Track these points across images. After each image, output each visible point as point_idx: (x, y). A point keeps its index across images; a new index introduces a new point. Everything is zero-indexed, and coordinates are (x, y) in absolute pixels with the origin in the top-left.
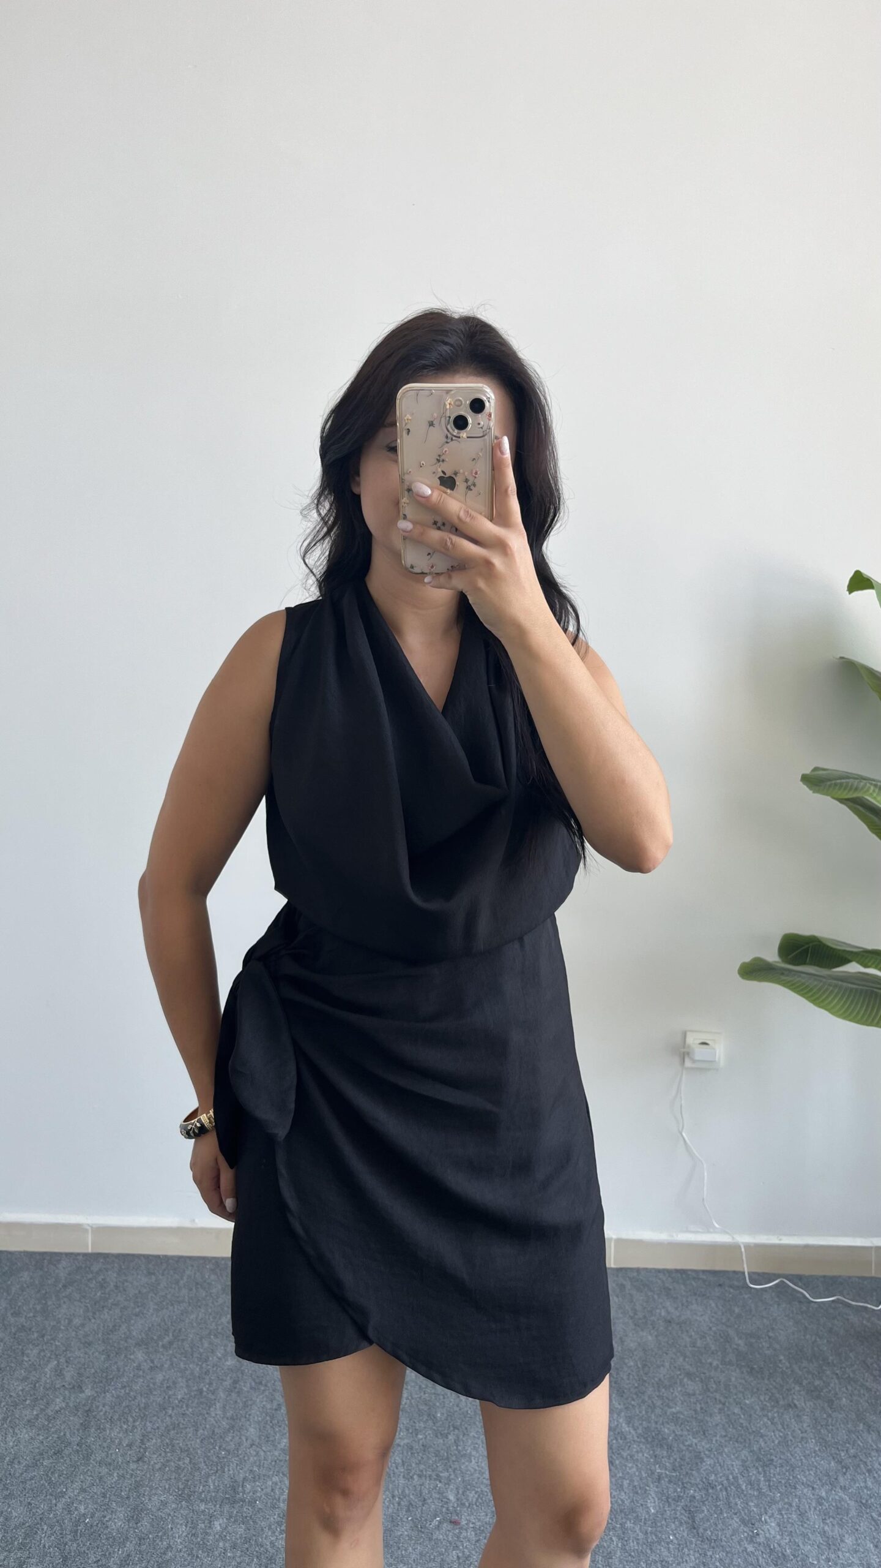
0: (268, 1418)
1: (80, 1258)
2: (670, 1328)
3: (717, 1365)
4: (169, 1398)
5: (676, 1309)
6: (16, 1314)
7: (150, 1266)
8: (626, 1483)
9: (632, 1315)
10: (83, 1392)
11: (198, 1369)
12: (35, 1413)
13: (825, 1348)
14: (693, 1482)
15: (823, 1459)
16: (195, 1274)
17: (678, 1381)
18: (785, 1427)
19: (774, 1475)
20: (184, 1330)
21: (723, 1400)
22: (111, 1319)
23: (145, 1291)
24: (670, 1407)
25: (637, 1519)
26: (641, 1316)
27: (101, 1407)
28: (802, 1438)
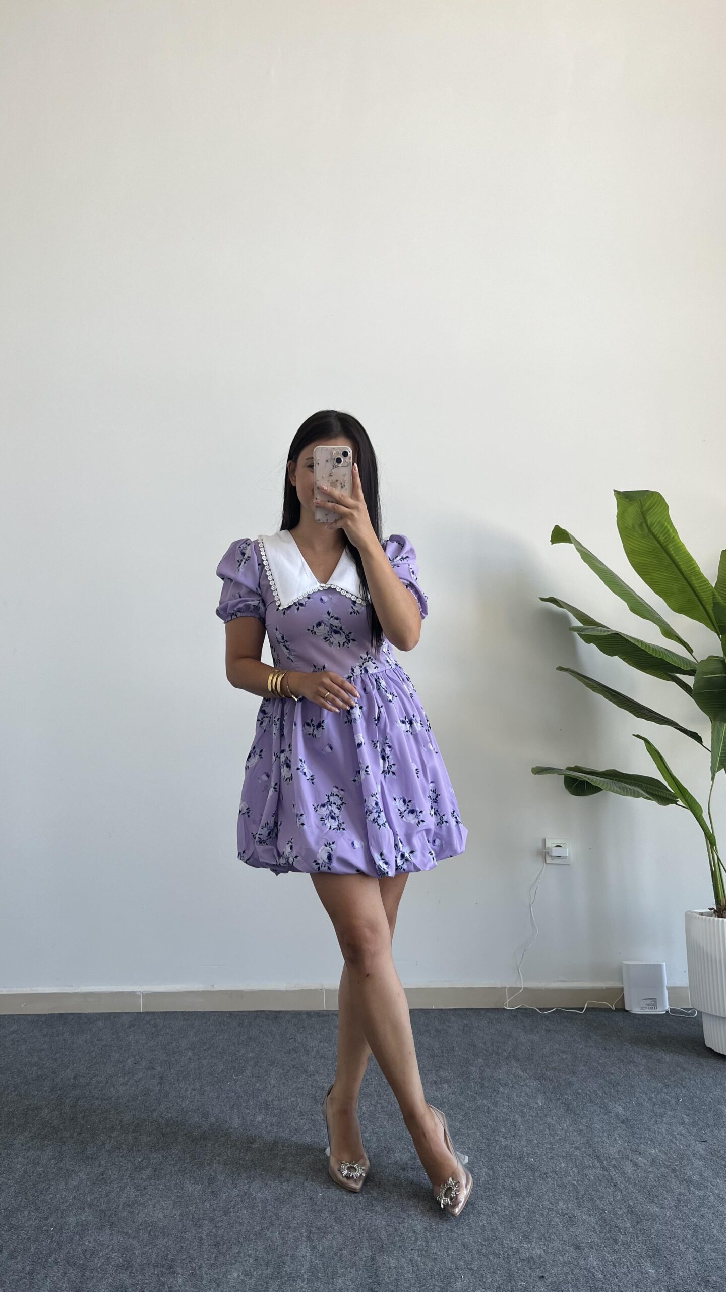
0: (282, 1076)
1: (136, 1014)
2: (550, 1033)
3: (582, 1048)
4: (214, 1070)
5: (553, 1025)
6: (100, 1040)
7: (185, 1017)
8: (523, 1094)
9: (523, 1028)
10: (154, 1069)
11: (230, 1058)
12: (126, 1079)
13: (656, 1039)
14: (567, 1092)
15: (653, 1082)
16: (217, 1019)
17: (556, 1054)
18: (628, 1070)
19: (620, 1089)
20: (215, 1043)
21: (586, 1061)
22: (165, 1040)
23: (184, 1027)
24: (550, 1064)
25: (531, 1108)
26: (529, 1028)
27: (170, 1075)
28: (639, 1075)
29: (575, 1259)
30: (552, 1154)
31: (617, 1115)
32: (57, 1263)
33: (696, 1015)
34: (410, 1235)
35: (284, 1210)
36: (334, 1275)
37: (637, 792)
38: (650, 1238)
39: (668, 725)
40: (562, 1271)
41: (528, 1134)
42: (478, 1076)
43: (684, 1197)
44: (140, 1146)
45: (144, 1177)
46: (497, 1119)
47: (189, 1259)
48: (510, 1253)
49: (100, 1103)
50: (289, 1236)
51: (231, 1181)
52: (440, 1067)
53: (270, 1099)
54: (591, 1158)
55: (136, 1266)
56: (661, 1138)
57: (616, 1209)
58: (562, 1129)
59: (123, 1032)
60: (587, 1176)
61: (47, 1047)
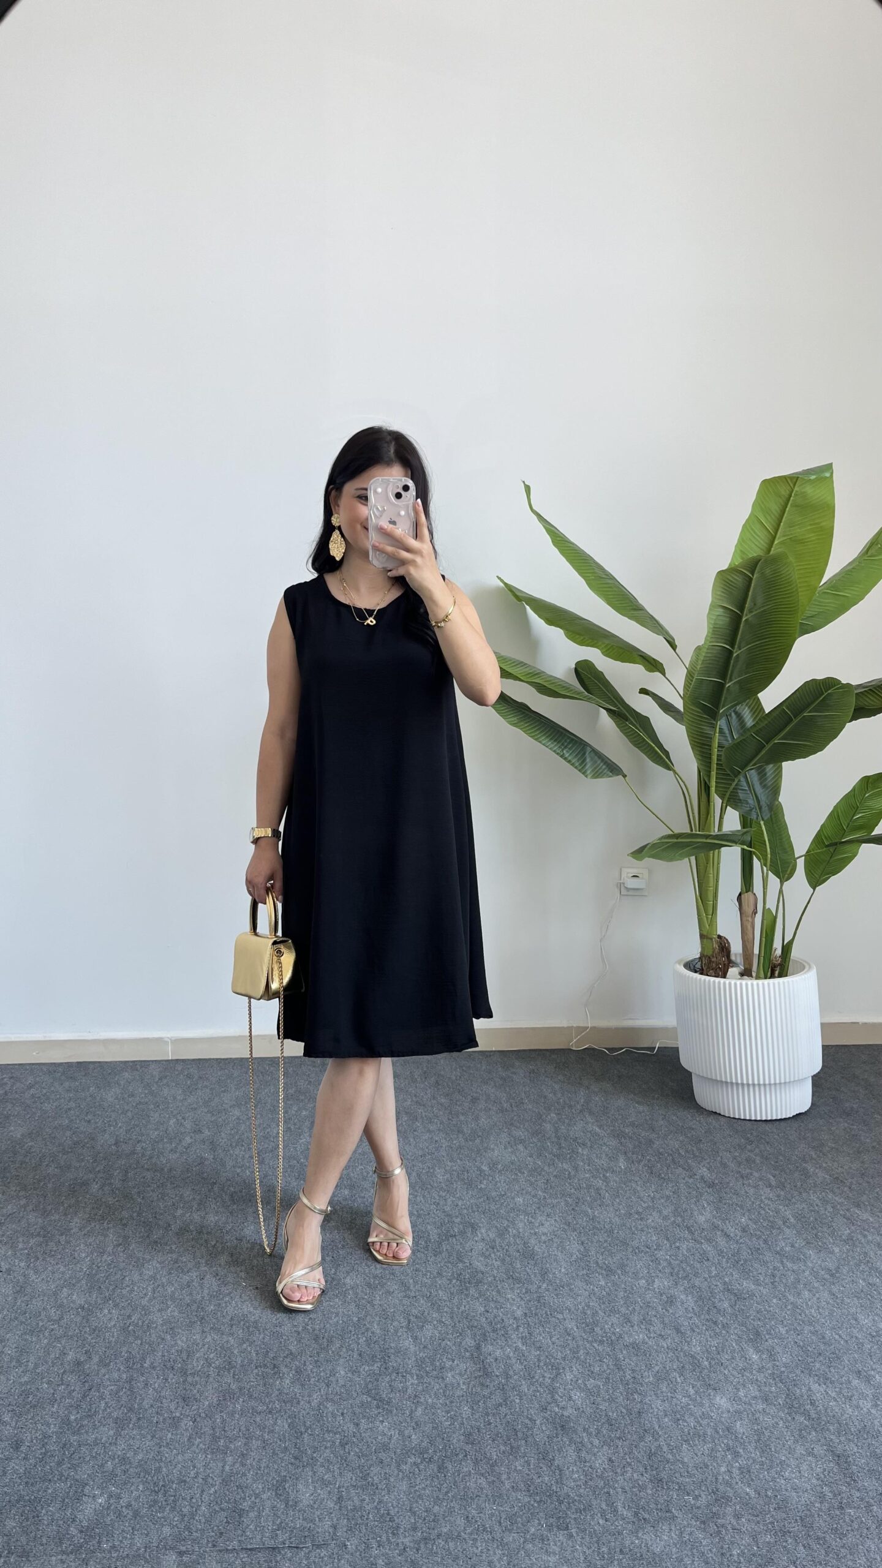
1: (165, 1063)
2: (622, 1079)
5: (625, 1069)
7: (220, 1065)
9: (593, 1074)
10: (201, 1132)
14: (649, 1153)
19: (703, 1147)
22: (205, 1095)
23: (223, 1079)
25: (613, 1172)
26: (599, 1074)
27: (221, 1140)
31: (702, 1178)
42: (554, 1134)
48: (613, 1338)
52: (512, 1124)
56: (750, 1203)
57: (713, 1287)
58: (649, 1196)
59: (155, 1086)
60: (679, 1249)
61: (74, 1105)
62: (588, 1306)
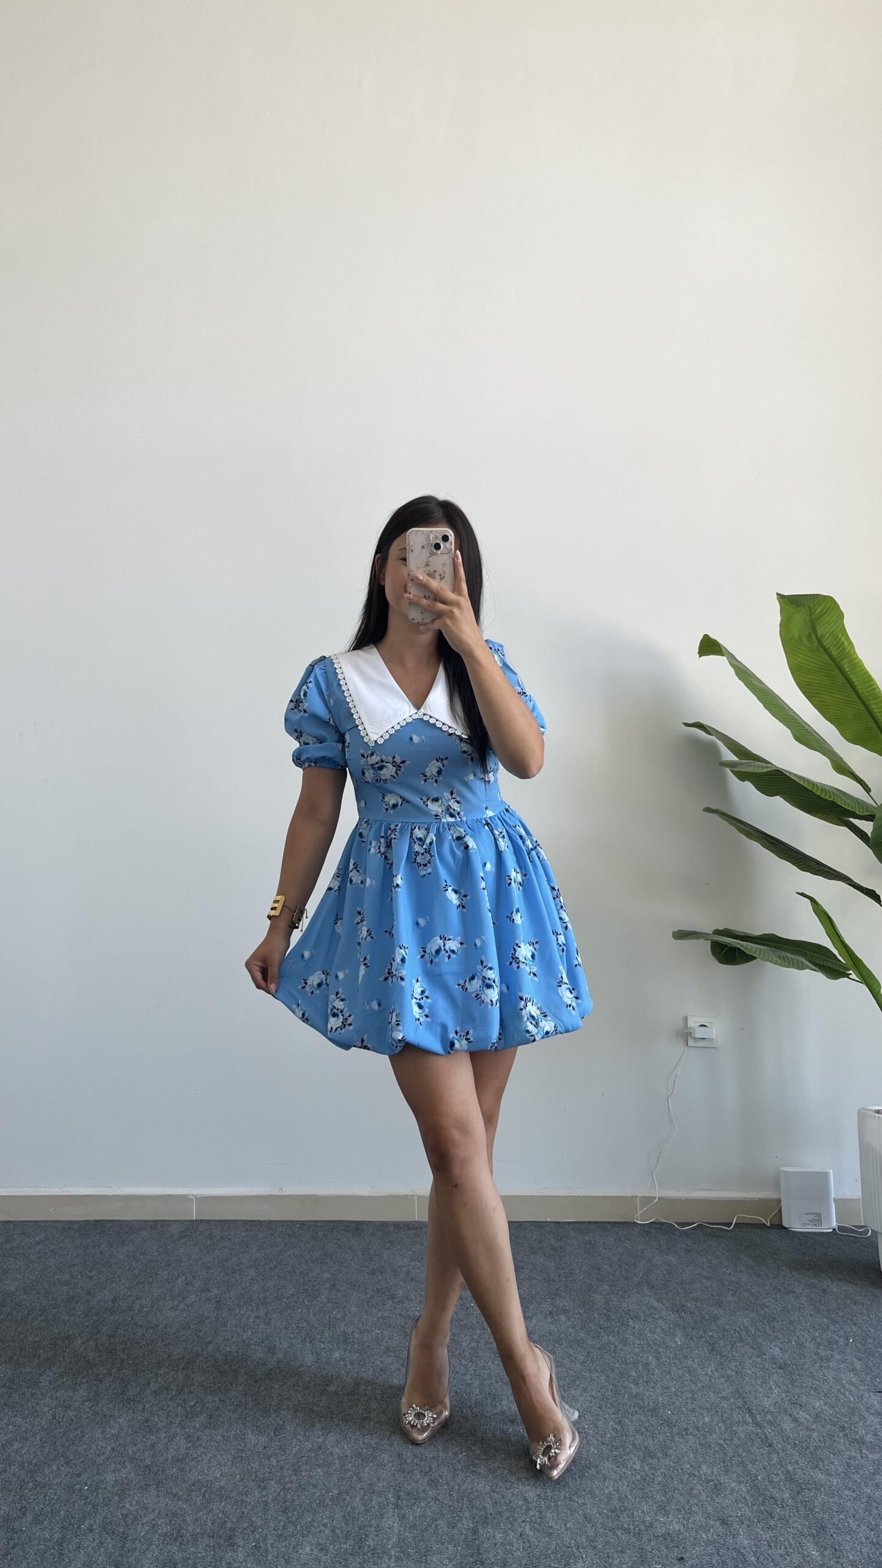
0: (364, 1302)
1: (187, 1223)
2: (690, 1254)
3: (730, 1273)
4: (282, 1294)
5: (695, 1244)
6: (145, 1254)
7: (247, 1226)
8: (658, 1330)
9: (658, 1247)
10: (209, 1291)
11: (302, 1279)
12: (175, 1303)
13: (820, 1263)
14: (712, 1328)
15: (817, 1318)
16: (286, 1231)
17: (698, 1281)
18: (786, 1302)
19: (777, 1325)
20: (283, 1260)
21: (735, 1290)
22: (223, 1255)
23: (246, 1240)
24: (691, 1293)
25: (667, 1348)
26: (665, 1248)
27: (228, 1300)
28: (800, 1308)
29: (721, 1536)
30: (694, 1406)
31: (773, 1359)
32: (91, 1531)
33: (869, 1234)
34: (520, 1503)
35: (367, 1470)
36: (428, 1551)
37: (800, 963)
38: (814, 1512)
39: (839, 880)
40: (706, 1552)
41: (665, 1380)
42: (603, 1306)
43: (854, 1461)
44: (193, 1387)
45: (197, 1425)
46: (626, 1361)
47: (251, 1529)
48: (642, 1528)
49: (144, 1332)
50: (373, 1502)
51: (302, 1433)
52: (556, 1294)
53: (350, 1330)
54: (742, 1411)
55: (188, 1535)
56: (828, 1387)
57: (772, 1475)
58: (706, 1374)
59: (172, 1245)
60: (736, 1433)
61: (80, 1261)
62: (618, 1491)
